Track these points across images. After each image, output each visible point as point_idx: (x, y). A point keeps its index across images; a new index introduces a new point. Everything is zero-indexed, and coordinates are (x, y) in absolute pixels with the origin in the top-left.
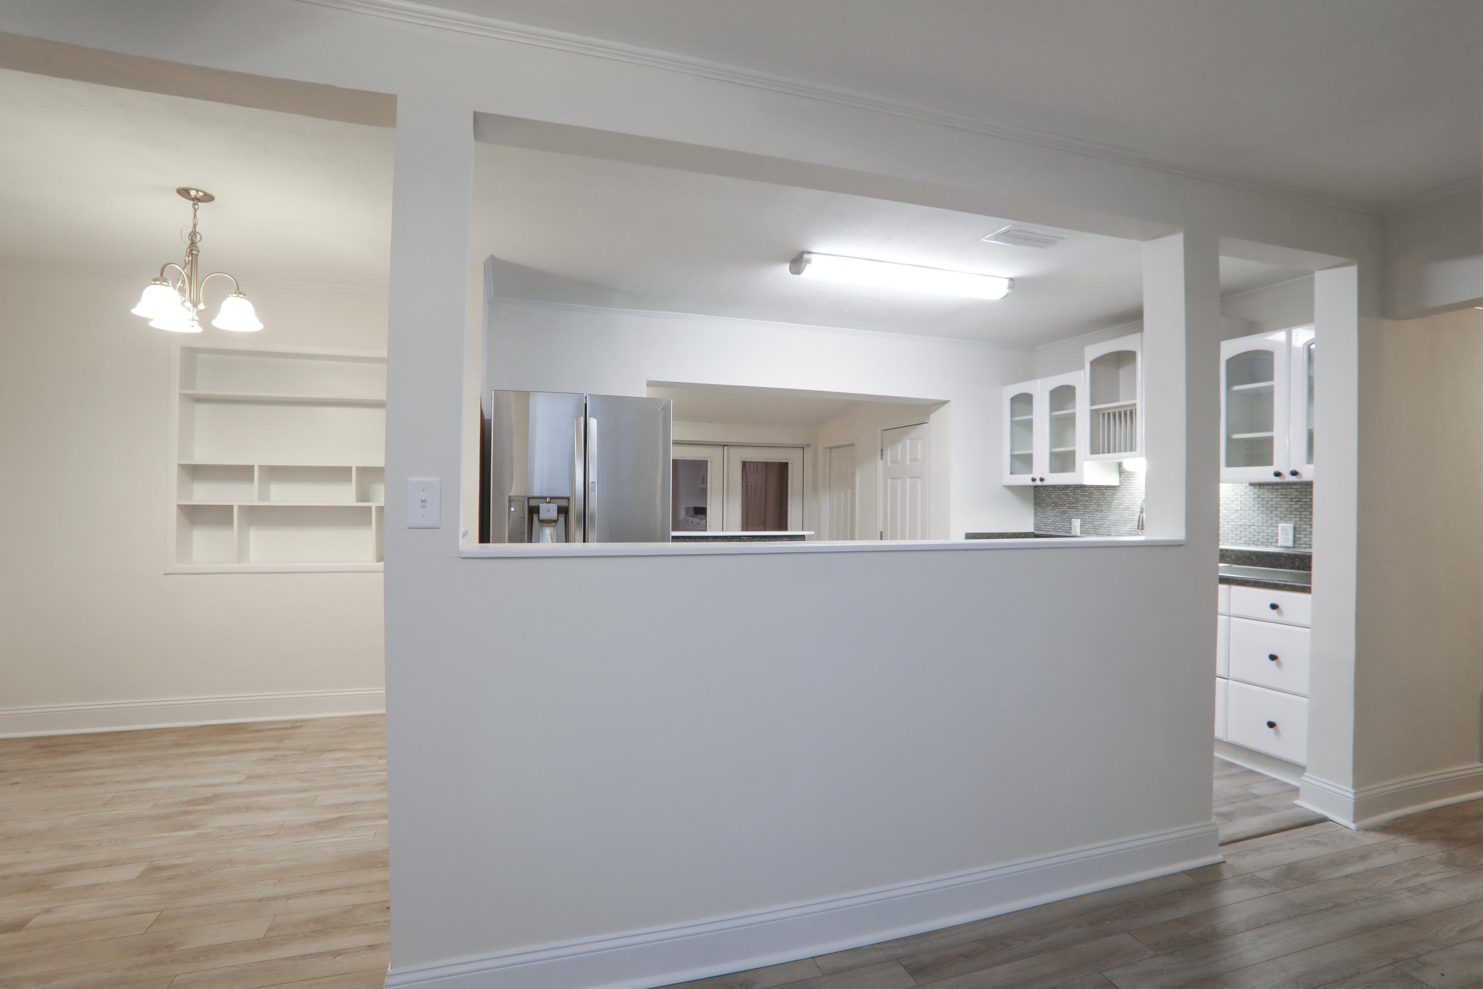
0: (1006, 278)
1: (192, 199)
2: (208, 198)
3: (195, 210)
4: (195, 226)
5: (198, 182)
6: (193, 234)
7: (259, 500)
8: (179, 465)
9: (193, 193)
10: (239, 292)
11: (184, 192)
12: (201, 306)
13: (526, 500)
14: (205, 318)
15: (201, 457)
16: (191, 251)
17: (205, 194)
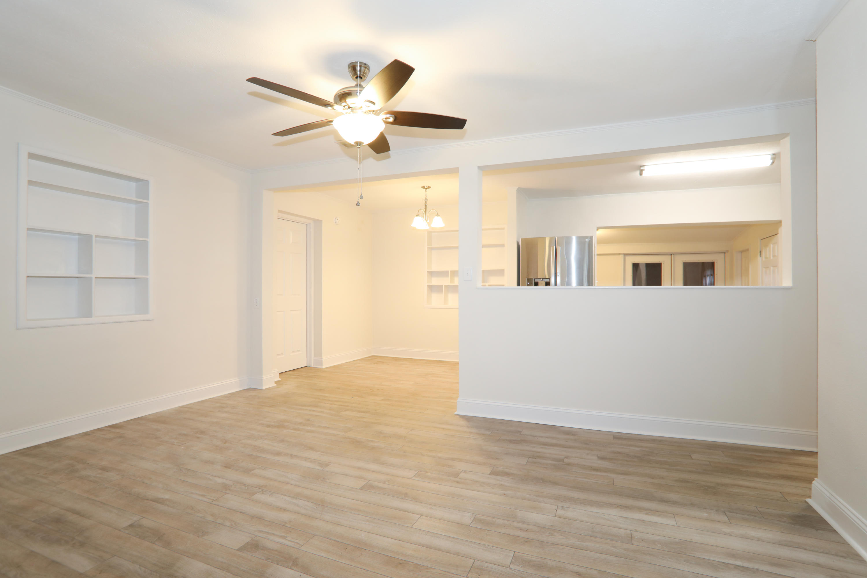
0: (769, 154)
1: (425, 189)
2: (429, 187)
3: (426, 192)
4: (426, 197)
5: (426, 184)
6: (426, 199)
7: (450, 283)
8: (427, 271)
9: (425, 187)
10: (438, 215)
11: (423, 187)
12: (428, 221)
13: (533, 280)
14: (429, 224)
15: (434, 268)
16: (425, 204)
17: (428, 187)
